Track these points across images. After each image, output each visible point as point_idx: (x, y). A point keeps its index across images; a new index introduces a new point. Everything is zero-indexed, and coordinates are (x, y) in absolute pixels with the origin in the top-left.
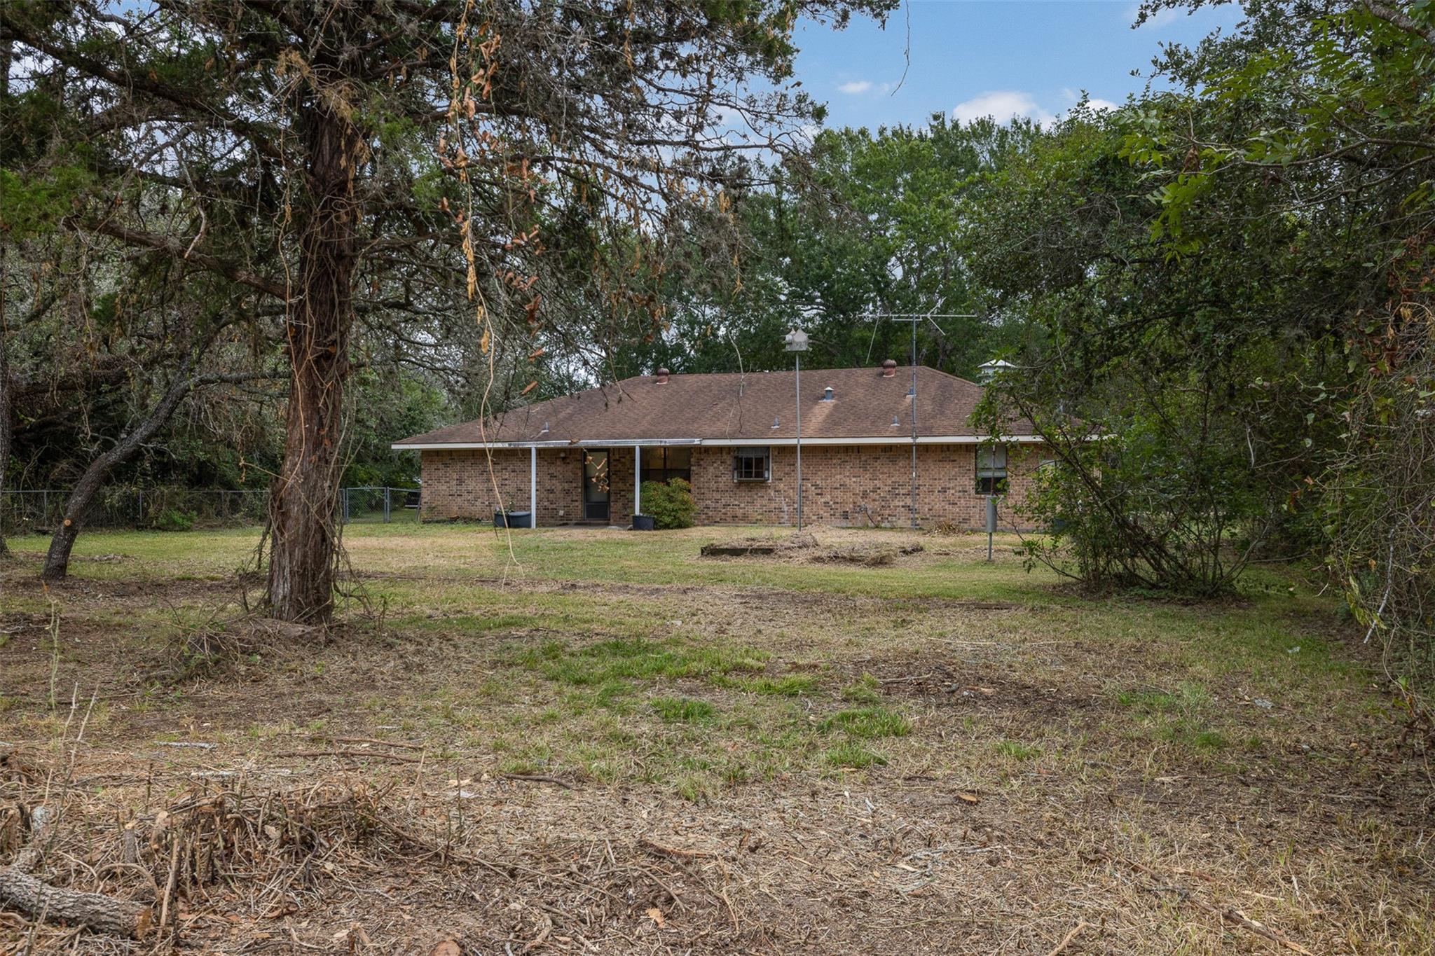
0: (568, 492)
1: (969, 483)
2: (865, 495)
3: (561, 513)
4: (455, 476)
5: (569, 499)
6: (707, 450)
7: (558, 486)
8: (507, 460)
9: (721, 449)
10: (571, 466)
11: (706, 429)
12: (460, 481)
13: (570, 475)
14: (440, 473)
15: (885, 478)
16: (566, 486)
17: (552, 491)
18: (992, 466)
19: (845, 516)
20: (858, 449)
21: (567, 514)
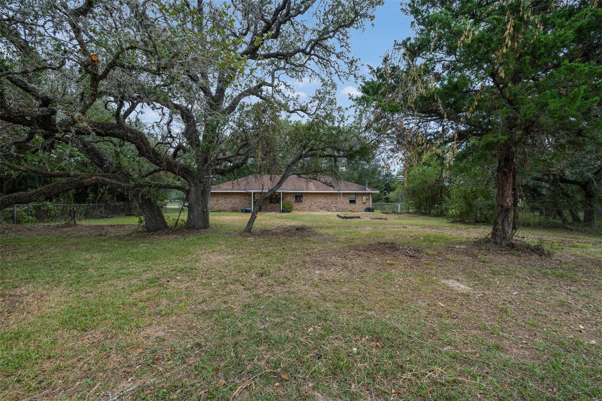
1: (348, 201)
2: (325, 204)
4: (216, 199)
6: (287, 193)
9: (291, 193)
11: (289, 188)
15: (330, 200)
16: (249, 202)
17: (245, 203)
18: (352, 197)
19: (321, 208)
20: (324, 193)
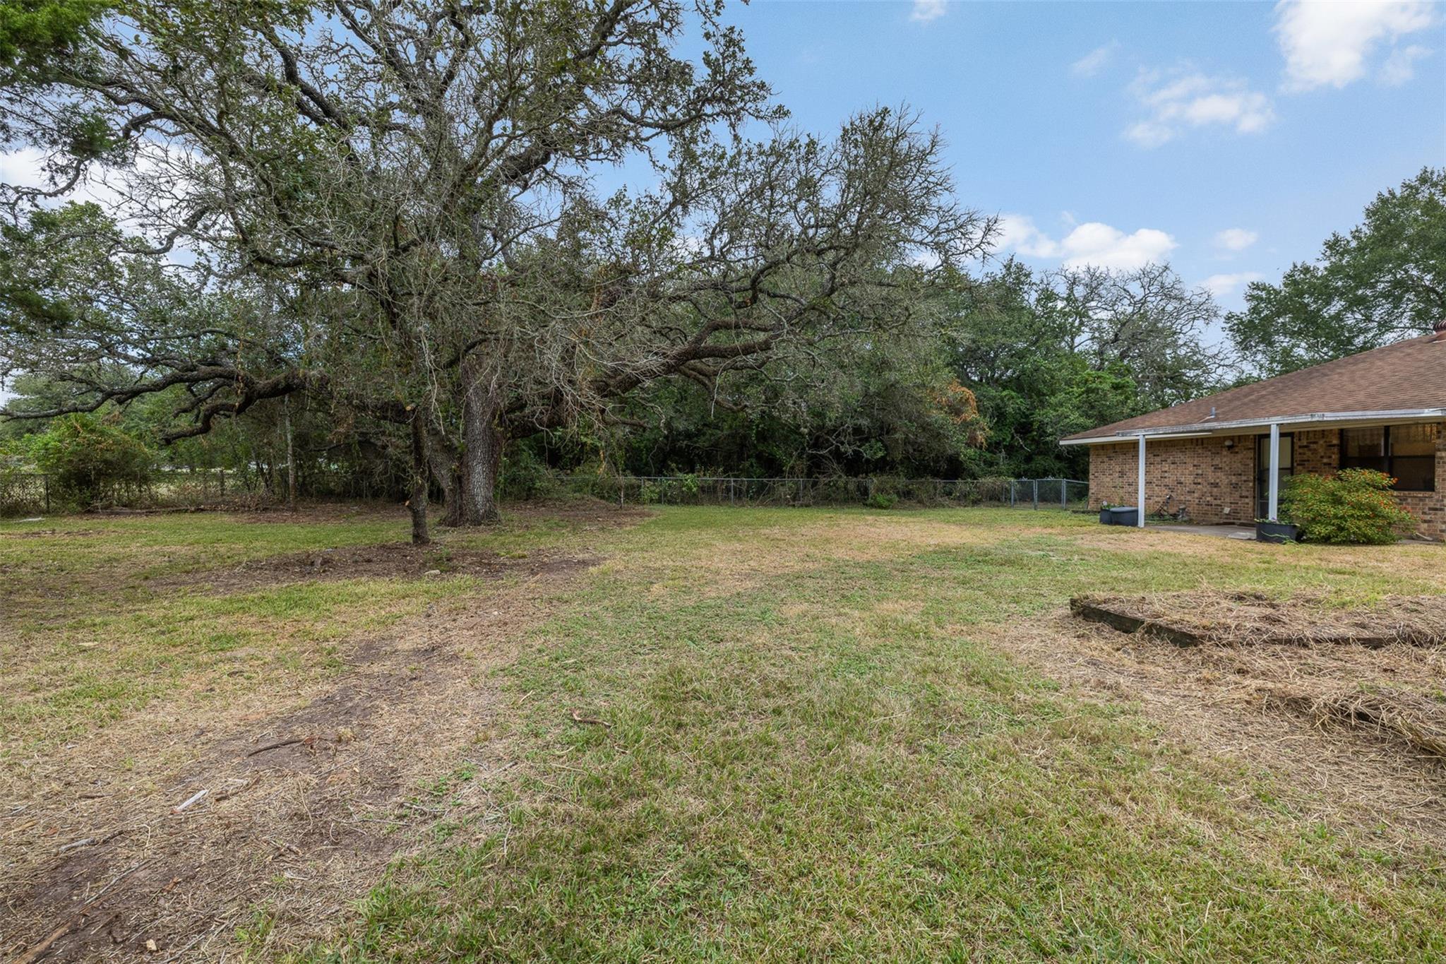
0: (1235, 486)
3: (1227, 510)
4: (1118, 469)
5: (1237, 494)
7: (1223, 479)
8: (1166, 452)
10: (1239, 456)
12: (1122, 474)
13: (1238, 466)
14: (1105, 466)
16: (1234, 479)
17: (1216, 485)
21: (1235, 511)
